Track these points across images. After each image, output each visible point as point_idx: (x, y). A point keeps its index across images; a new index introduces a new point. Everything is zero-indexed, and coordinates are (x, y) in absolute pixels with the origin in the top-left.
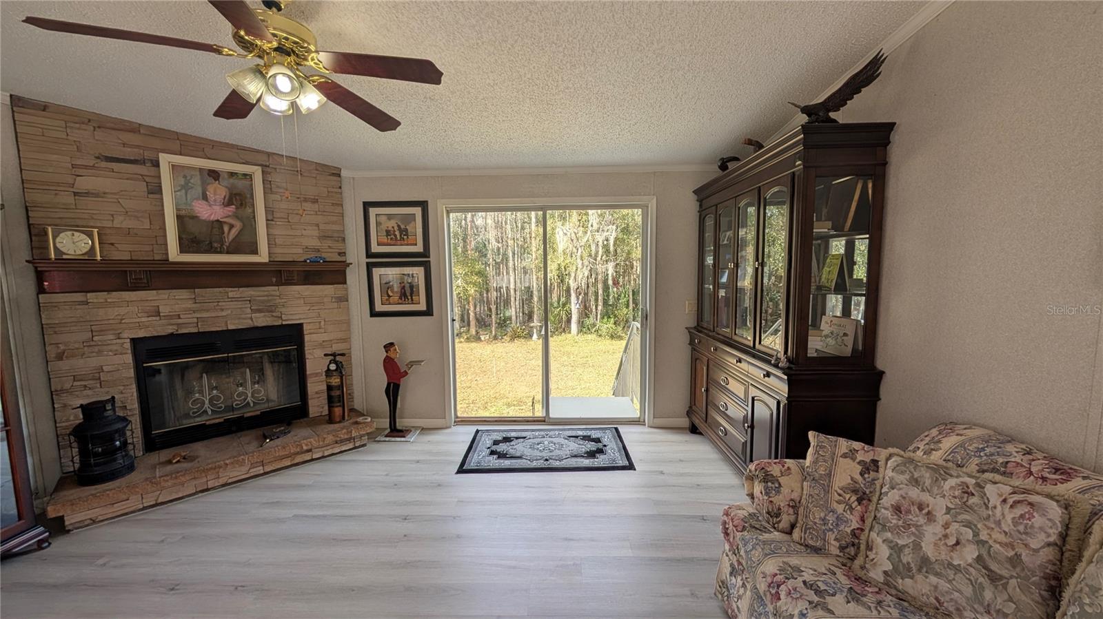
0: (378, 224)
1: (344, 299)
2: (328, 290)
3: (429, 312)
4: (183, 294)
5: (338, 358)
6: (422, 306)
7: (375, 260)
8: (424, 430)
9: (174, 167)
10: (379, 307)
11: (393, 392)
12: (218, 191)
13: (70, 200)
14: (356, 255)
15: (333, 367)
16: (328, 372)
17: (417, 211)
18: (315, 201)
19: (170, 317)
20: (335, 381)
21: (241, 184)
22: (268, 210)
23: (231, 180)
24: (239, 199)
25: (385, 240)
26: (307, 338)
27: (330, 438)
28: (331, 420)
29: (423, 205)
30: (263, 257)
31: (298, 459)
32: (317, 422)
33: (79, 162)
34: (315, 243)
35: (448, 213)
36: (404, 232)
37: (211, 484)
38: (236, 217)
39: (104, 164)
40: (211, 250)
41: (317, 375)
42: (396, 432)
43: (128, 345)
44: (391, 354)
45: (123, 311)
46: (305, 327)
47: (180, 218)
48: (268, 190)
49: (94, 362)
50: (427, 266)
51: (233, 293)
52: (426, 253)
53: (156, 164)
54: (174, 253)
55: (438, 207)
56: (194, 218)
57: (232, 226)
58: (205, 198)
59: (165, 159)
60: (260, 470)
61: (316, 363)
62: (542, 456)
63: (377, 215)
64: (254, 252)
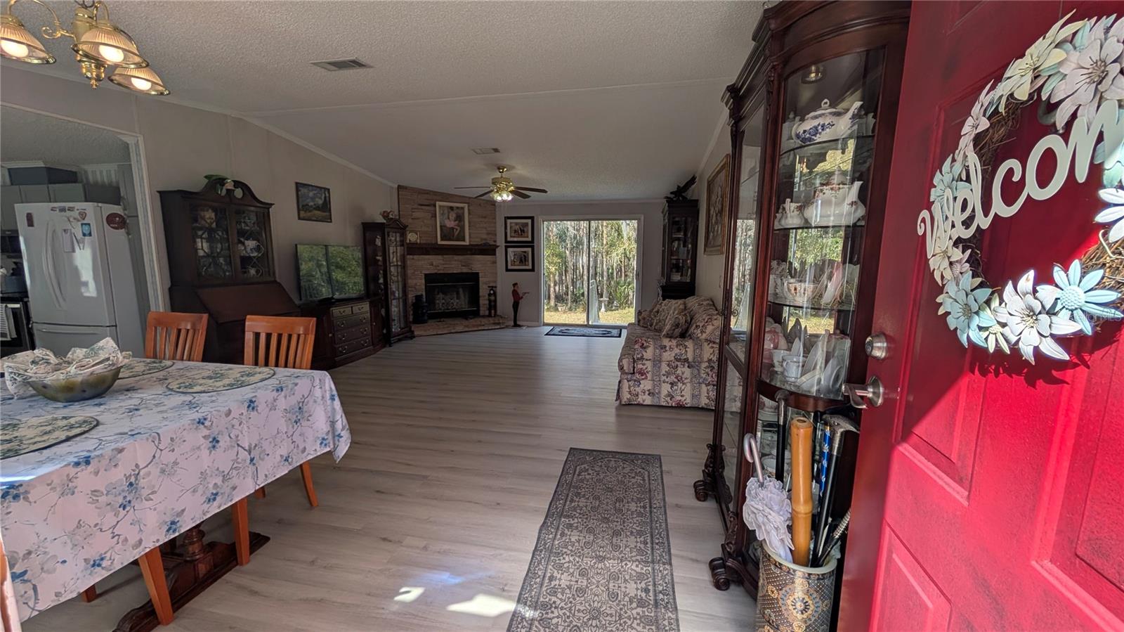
0: (511, 227)
1: (495, 262)
2: (489, 258)
3: (533, 270)
4: (440, 257)
5: (494, 289)
6: (530, 267)
7: (509, 244)
8: (528, 327)
9: (440, 206)
10: (510, 267)
11: (516, 306)
12: (453, 215)
13: (410, 221)
14: (501, 242)
15: (492, 292)
16: (490, 295)
17: (529, 221)
18: (485, 217)
19: (436, 266)
20: (493, 298)
21: (460, 212)
22: (469, 222)
23: (458, 210)
24: (460, 218)
25: (513, 234)
26: (481, 279)
27: (492, 322)
28: (490, 315)
29: (532, 218)
30: (467, 243)
31: (480, 328)
32: (484, 316)
33: (414, 207)
34: (485, 236)
35: (543, 221)
36: (523, 231)
37: (453, 331)
38: (458, 226)
39: (420, 207)
40: (450, 240)
41: (484, 296)
42: (516, 325)
43: (423, 276)
44: (516, 288)
45: (423, 262)
46: (480, 274)
47: (441, 226)
48: (469, 214)
49: (415, 281)
50: (533, 247)
51: (456, 257)
52: (532, 241)
53: (435, 206)
54: (440, 242)
55: (538, 219)
56: (445, 226)
57: (457, 230)
58: (449, 218)
59: (438, 204)
60: (467, 329)
61: (484, 291)
62: (582, 333)
63: (511, 223)
64: (464, 240)
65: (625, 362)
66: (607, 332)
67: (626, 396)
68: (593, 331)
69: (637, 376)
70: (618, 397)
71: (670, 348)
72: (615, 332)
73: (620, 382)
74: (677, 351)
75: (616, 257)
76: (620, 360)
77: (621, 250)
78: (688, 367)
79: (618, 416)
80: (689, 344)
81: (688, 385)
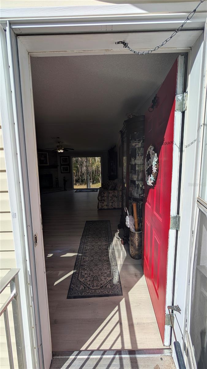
0: (62, 160)
1: (57, 171)
2: (55, 169)
6: (69, 172)
7: (61, 165)
8: (69, 190)
9: (39, 154)
10: (62, 172)
11: (65, 184)
14: (59, 164)
18: (53, 157)
21: (46, 155)
22: (49, 158)
24: (45, 157)
25: (63, 162)
26: (53, 176)
29: (69, 157)
30: (48, 165)
34: (54, 163)
35: (72, 158)
36: (66, 161)
38: (45, 159)
40: (42, 164)
42: (65, 190)
44: (65, 178)
46: (53, 174)
47: (39, 160)
48: (48, 155)
50: (69, 166)
51: (45, 169)
52: (69, 164)
56: (41, 160)
57: (45, 161)
58: (42, 157)
60: (49, 192)
62: (86, 191)
63: (62, 158)
64: (47, 164)
65: (99, 197)
66: (94, 190)
67: (100, 207)
68: (89, 190)
69: (103, 201)
70: (98, 207)
71: (111, 193)
72: (96, 190)
73: (98, 203)
74: (113, 194)
75: (94, 167)
76: (98, 197)
77: (96, 165)
78: (116, 198)
79: (98, 212)
80: (116, 192)
81: (116, 202)
